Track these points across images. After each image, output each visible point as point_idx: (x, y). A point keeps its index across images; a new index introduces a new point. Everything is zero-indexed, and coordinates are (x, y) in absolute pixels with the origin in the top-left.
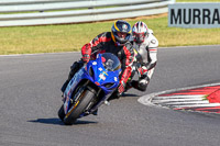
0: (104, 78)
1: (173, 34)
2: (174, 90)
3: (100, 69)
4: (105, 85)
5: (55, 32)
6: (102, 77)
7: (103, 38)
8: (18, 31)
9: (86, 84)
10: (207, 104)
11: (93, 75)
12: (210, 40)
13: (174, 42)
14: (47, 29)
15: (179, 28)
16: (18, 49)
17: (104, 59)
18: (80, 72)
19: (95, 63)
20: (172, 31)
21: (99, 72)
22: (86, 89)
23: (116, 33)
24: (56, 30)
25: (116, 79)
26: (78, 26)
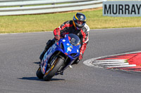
0: (71, 50)
1: (106, 21)
2: (106, 56)
3: (68, 44)
4: (71, 55)
5: (30, 19)
6: (69, 49)
7: (68, 25)
8: (6, 18)
9: (58, 54)
10: (127, 65)
11: (63, 49)
12: (129, 24)
13: (107, 26)
14: (25, 17)
15: (109, 17)
16: (7, 30)
17: (69, 38)
18: (54, 47)
19: (64, 41)
20: (106, 18)
21: (67, 46)
22: (59, 57)
23: (76, 21)
24: (31, 18)
25: (78, 51)
26: (45, 15)
